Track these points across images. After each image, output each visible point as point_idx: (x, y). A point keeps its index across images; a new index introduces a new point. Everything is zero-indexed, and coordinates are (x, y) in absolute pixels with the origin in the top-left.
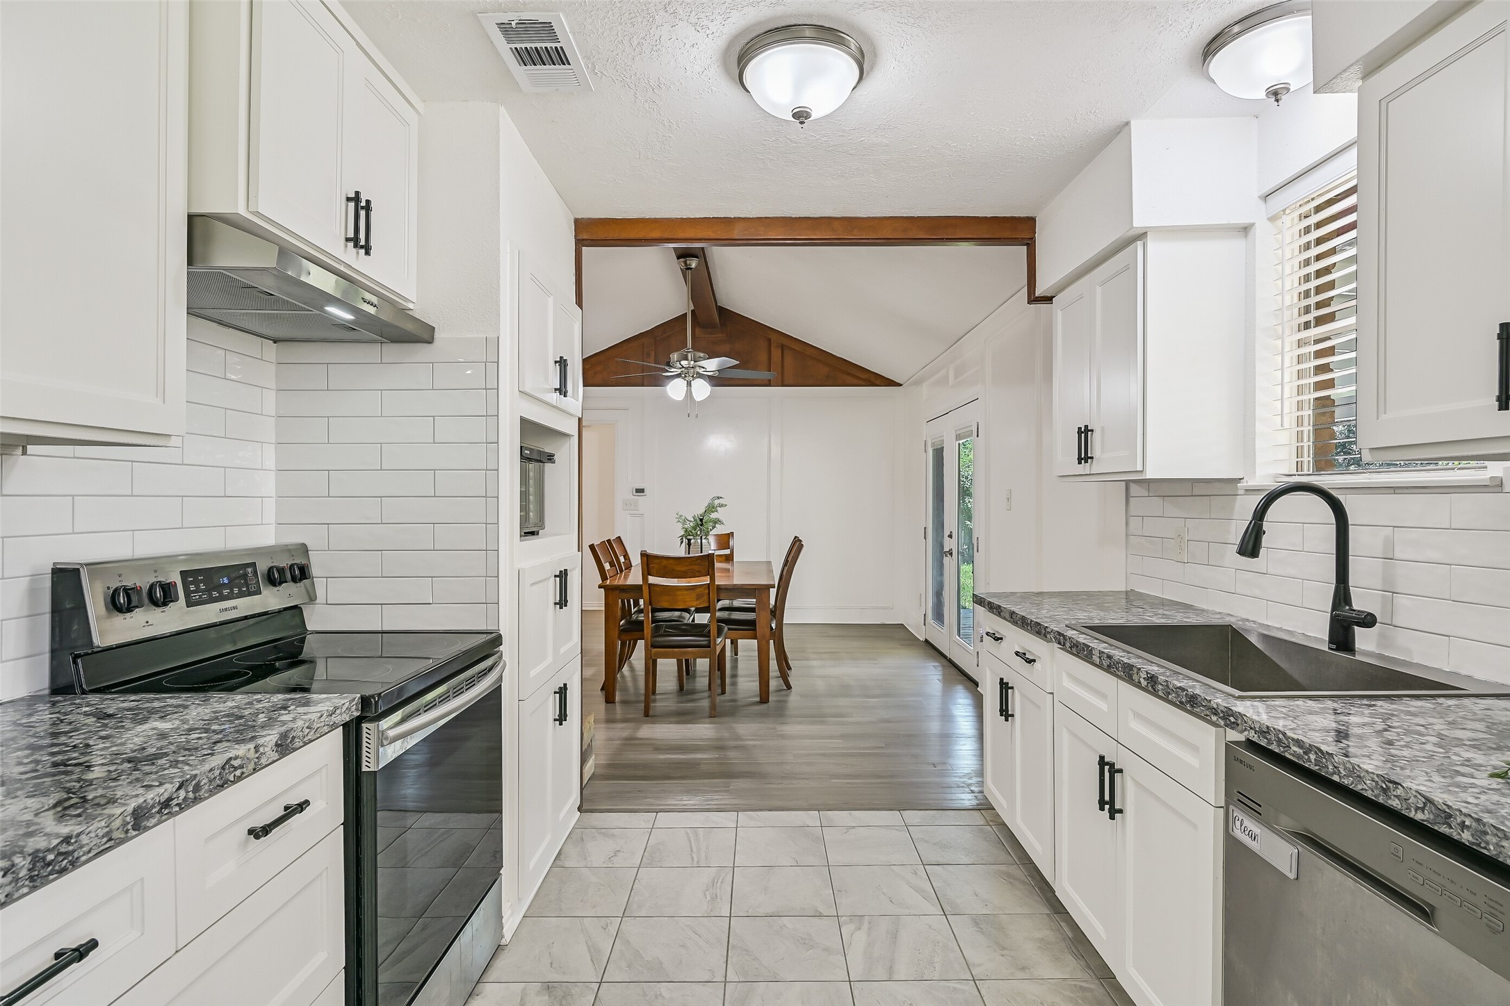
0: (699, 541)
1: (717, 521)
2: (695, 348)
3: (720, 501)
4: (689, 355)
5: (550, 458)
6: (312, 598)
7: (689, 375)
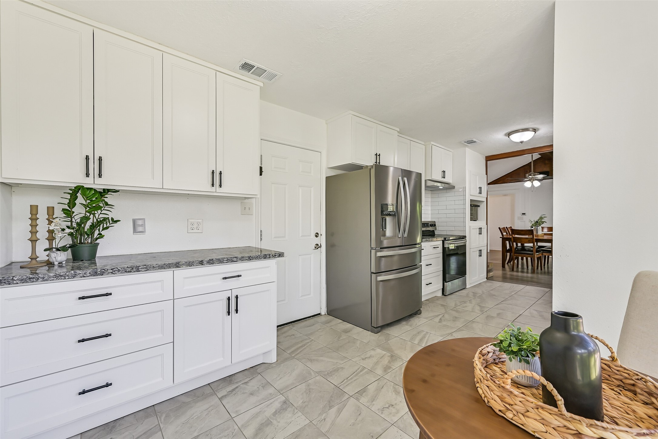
0: (536, 227)
1: (543, 222)
2: (535, 172)
3: (545, 216)
4: (532, 174)
5: (479, 206)
6: (436, 229)
7: (532, 180)
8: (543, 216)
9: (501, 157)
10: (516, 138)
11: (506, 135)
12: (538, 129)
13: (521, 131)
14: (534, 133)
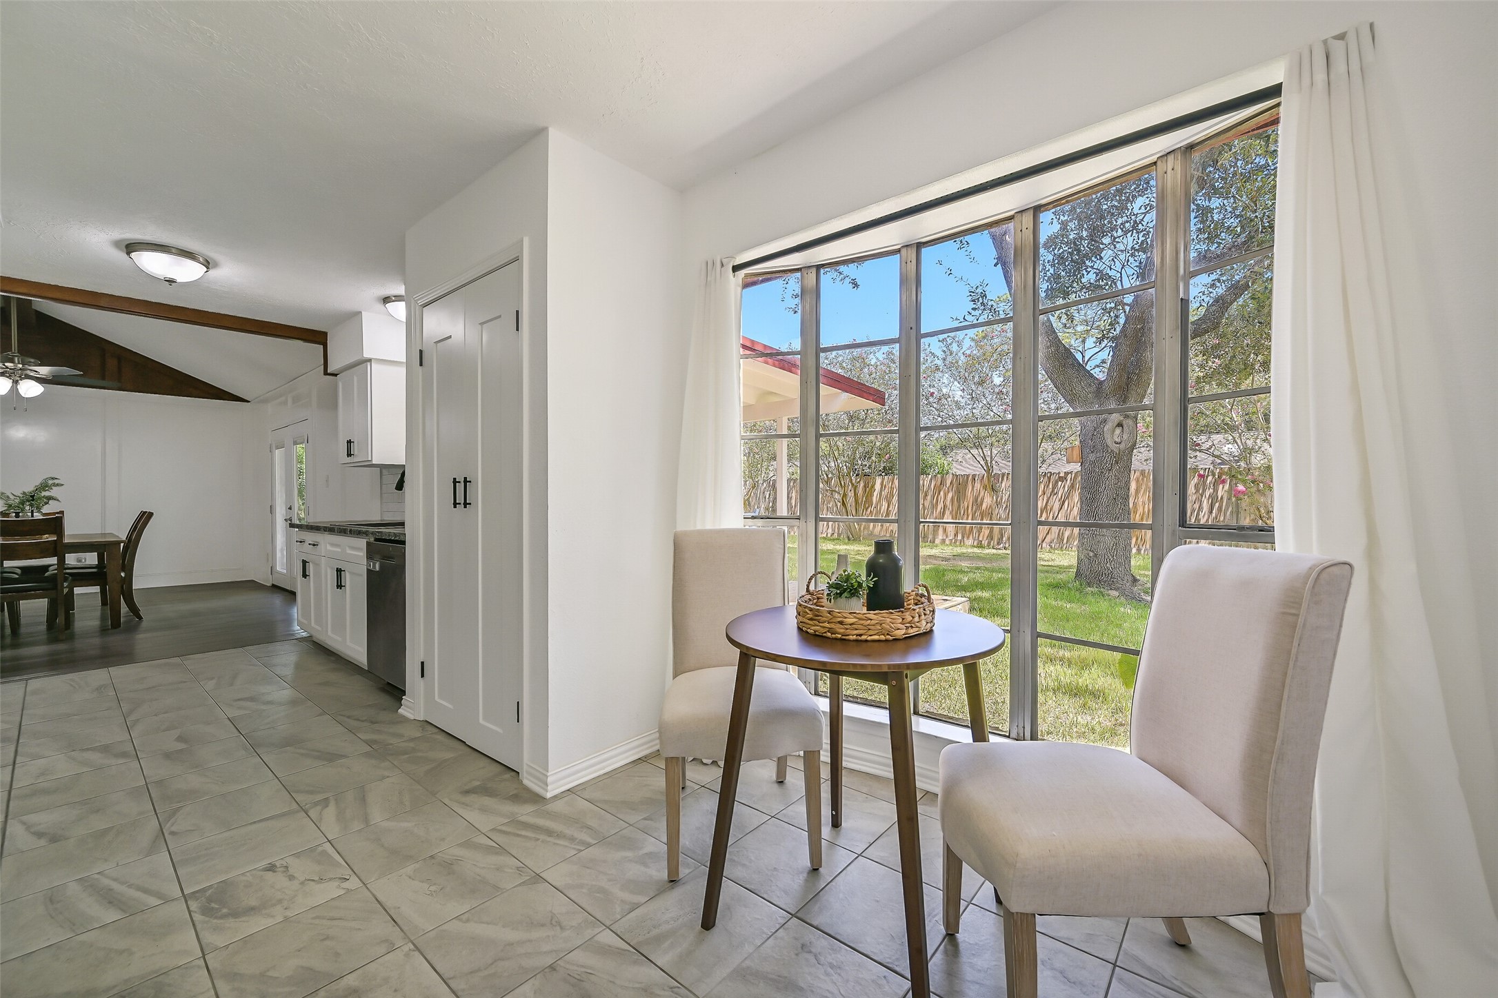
4: (16, 359)
7: (15, 375)
8: (50, 482)
9: (67, 298)
10: (154, 263)
11: (117, 244)
12: (216, 265)
13: (174, 251)
14: (205, 269)
